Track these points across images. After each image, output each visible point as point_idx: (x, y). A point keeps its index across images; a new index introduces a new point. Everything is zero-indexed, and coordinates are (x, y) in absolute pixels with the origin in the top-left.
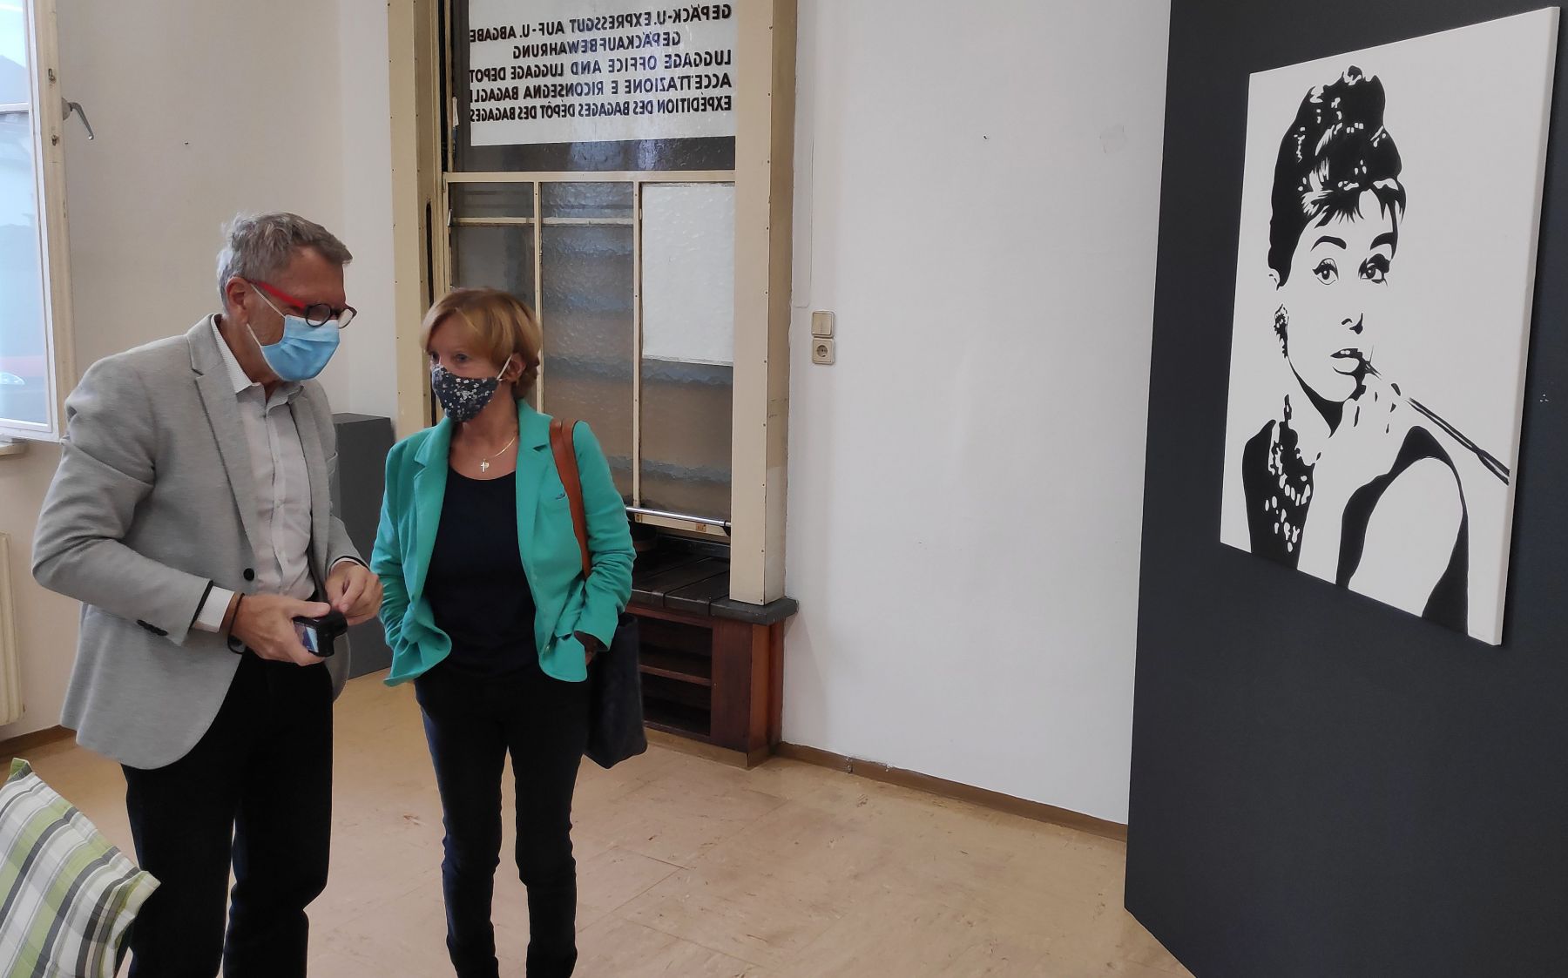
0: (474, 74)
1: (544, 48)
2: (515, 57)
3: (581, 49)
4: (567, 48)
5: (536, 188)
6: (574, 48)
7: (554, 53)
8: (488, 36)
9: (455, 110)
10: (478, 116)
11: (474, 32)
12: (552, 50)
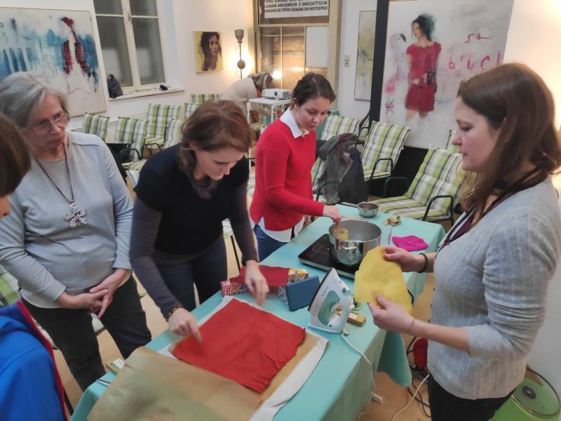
5: (281, 28)
9: (261, 10)
10: (266, 11)
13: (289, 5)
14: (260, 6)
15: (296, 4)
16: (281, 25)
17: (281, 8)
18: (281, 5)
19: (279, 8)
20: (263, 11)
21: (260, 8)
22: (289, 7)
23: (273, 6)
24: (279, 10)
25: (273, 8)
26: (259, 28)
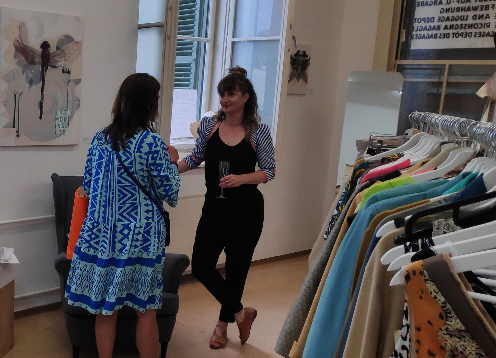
0: (417, 20)
1: (458, 9)
2: (441, 12)
3: (479, 9)
4: (471, 9)
5: (447, 67)
6: (475, 9)
7: (463, 11)
8: (427, 4)
9: (404, 35)
10: (417, 37)
11: (419, 2)
12: (462, 10)
13: (471, 26)
14: (404, 28)
15: (488, 24)
16: (447, 63)
17: (451, 31)
18: (452, 27)
19: (446, 31)
20: (409, 36)
21: (404, 32)
22: (469, 31)
23: (434, 28)
24: (446, 36)
25: (434, 32)
26: (396, 66)
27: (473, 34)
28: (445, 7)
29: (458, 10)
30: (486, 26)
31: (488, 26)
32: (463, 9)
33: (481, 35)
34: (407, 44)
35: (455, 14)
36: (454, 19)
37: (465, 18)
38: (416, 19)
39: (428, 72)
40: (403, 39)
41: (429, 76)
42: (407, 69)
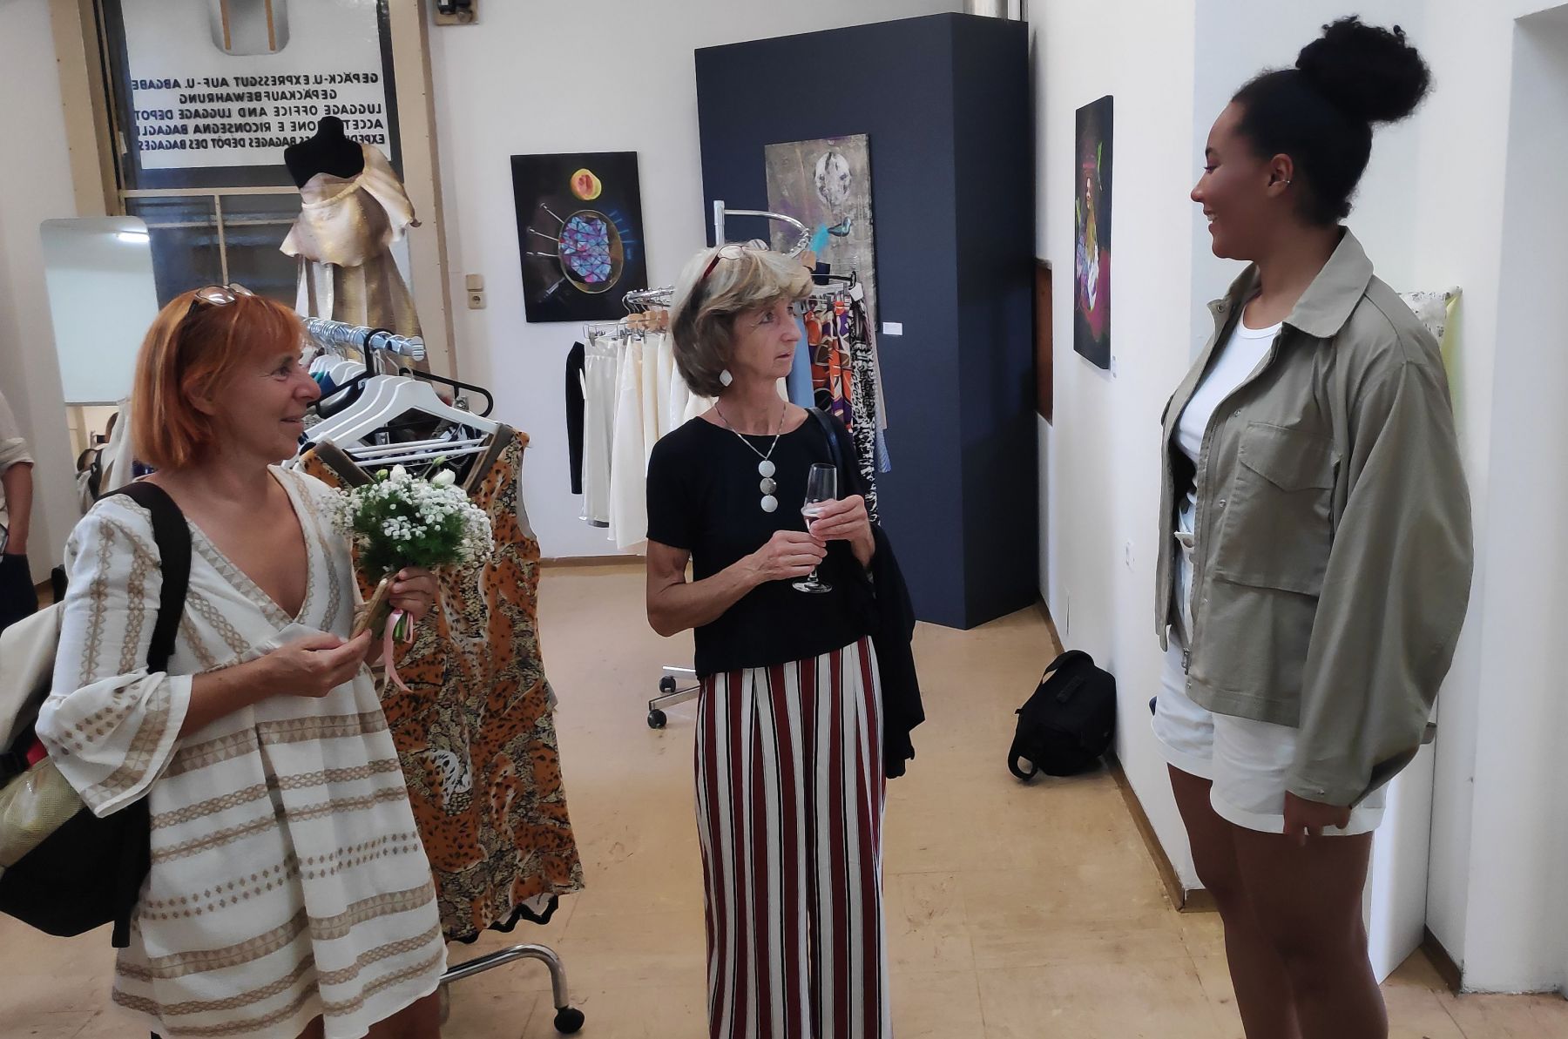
2: (181, 102)
3: (246, 99)
4: (233, 97)
5: (217, 200)
6: (239, 98)
7: (220, 101)
8: (152, 85)
9: (122, 141)
10: (148, 145)
11: (137, 82)
12: (218, 99)
14: (119, 130)
15: (267, 125)
16: (216, 192)
17: (208, 136)
18: (207, 129)
19: (200, 137)
20: (133, 146)
21: (121, 136)
22: (238, 135)
23: (176, 130)
24: (201, 144)
26: (123, 200)
27: (247, 142)
28: (188, 92)
29: (211, 98)
30: (264, 129)
31: (268, 128)
32: (220, 98)
33: (261, 143)
34: (132, 160)
35: (209, 106)
36: (206, 115)
37: (227, 114)
38: (138, 112)
39: (186, 210)
40: (123, 150)
41: (188, 217)
42: (143, 205)
